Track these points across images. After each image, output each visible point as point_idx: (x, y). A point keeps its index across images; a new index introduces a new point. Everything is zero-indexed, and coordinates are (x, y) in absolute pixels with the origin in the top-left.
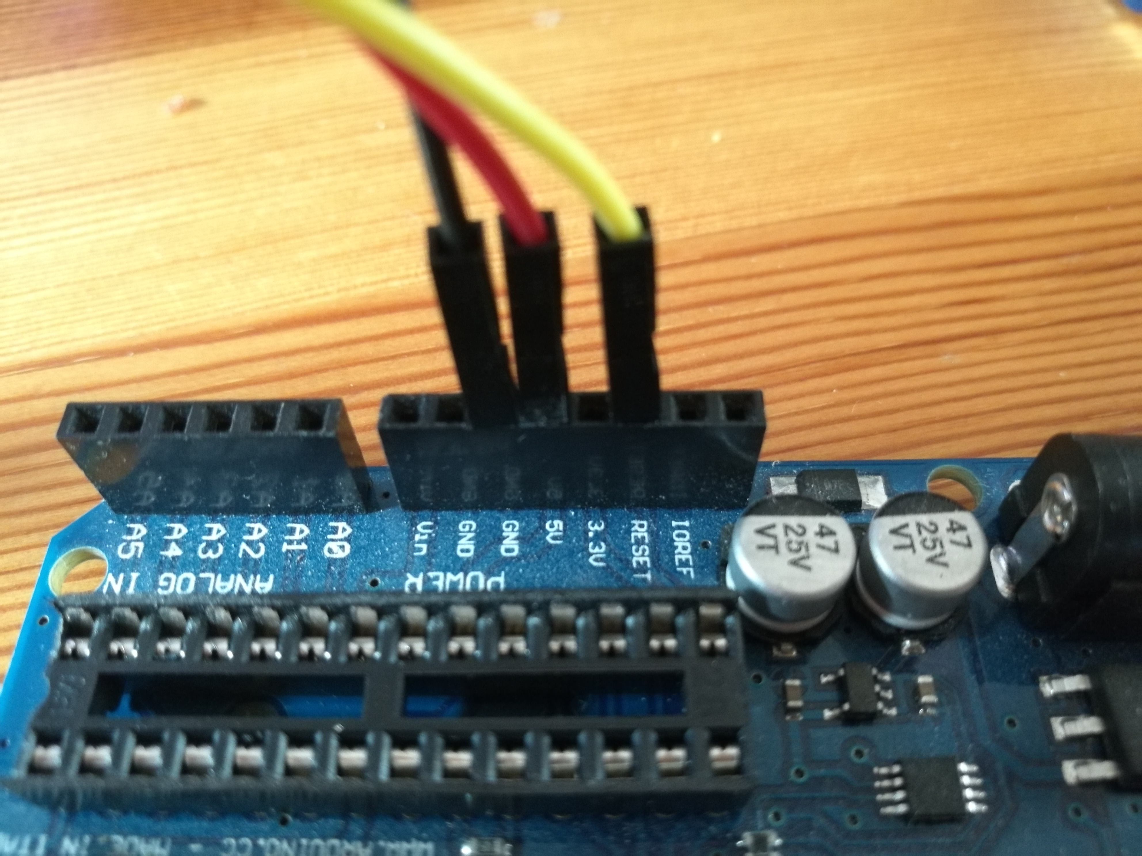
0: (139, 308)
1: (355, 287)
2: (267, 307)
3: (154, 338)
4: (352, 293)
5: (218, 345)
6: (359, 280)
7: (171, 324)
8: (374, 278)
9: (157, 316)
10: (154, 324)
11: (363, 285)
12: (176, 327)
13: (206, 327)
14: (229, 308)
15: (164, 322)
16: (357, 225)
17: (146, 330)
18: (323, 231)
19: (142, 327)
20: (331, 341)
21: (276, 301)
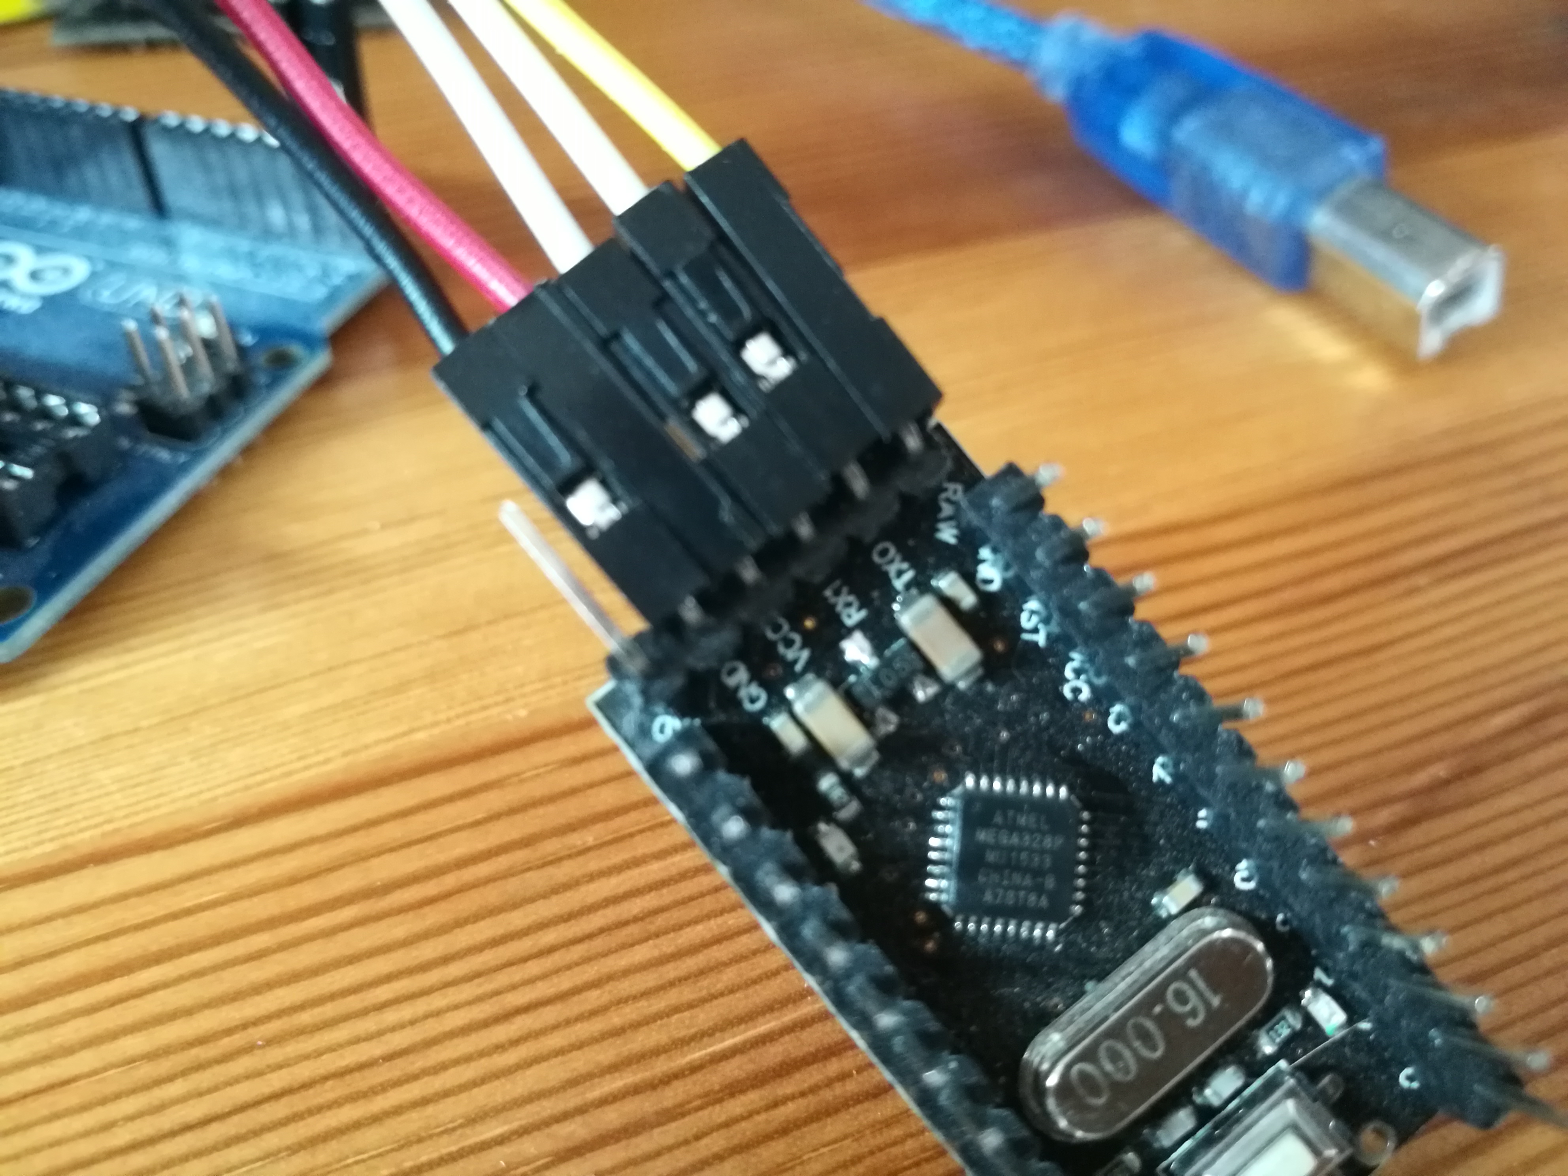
0: (57, 810)
1: (366, 747)
2: (247, 788)
3: (85, 850)
4: (364, 756)
5: (182, 849)
6: (371, 737)
7: (108, 828)
8: (391, 732)
9: (85, 818)
10: (81, 830)
11: (377, 742)
12: (116, 831)
13: (162, 826)
14: (192, 795)
15: (96, 826)
16: (357, 662)
17: (70, 840)
18: (313, 675)
19: (64, 836)
20: (342, 825)
21: (259, 778)
